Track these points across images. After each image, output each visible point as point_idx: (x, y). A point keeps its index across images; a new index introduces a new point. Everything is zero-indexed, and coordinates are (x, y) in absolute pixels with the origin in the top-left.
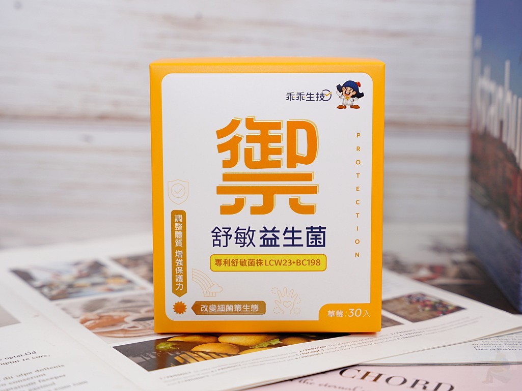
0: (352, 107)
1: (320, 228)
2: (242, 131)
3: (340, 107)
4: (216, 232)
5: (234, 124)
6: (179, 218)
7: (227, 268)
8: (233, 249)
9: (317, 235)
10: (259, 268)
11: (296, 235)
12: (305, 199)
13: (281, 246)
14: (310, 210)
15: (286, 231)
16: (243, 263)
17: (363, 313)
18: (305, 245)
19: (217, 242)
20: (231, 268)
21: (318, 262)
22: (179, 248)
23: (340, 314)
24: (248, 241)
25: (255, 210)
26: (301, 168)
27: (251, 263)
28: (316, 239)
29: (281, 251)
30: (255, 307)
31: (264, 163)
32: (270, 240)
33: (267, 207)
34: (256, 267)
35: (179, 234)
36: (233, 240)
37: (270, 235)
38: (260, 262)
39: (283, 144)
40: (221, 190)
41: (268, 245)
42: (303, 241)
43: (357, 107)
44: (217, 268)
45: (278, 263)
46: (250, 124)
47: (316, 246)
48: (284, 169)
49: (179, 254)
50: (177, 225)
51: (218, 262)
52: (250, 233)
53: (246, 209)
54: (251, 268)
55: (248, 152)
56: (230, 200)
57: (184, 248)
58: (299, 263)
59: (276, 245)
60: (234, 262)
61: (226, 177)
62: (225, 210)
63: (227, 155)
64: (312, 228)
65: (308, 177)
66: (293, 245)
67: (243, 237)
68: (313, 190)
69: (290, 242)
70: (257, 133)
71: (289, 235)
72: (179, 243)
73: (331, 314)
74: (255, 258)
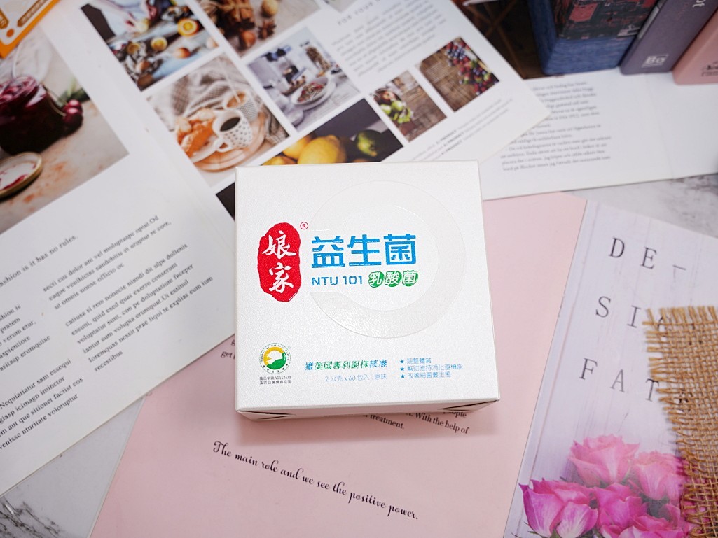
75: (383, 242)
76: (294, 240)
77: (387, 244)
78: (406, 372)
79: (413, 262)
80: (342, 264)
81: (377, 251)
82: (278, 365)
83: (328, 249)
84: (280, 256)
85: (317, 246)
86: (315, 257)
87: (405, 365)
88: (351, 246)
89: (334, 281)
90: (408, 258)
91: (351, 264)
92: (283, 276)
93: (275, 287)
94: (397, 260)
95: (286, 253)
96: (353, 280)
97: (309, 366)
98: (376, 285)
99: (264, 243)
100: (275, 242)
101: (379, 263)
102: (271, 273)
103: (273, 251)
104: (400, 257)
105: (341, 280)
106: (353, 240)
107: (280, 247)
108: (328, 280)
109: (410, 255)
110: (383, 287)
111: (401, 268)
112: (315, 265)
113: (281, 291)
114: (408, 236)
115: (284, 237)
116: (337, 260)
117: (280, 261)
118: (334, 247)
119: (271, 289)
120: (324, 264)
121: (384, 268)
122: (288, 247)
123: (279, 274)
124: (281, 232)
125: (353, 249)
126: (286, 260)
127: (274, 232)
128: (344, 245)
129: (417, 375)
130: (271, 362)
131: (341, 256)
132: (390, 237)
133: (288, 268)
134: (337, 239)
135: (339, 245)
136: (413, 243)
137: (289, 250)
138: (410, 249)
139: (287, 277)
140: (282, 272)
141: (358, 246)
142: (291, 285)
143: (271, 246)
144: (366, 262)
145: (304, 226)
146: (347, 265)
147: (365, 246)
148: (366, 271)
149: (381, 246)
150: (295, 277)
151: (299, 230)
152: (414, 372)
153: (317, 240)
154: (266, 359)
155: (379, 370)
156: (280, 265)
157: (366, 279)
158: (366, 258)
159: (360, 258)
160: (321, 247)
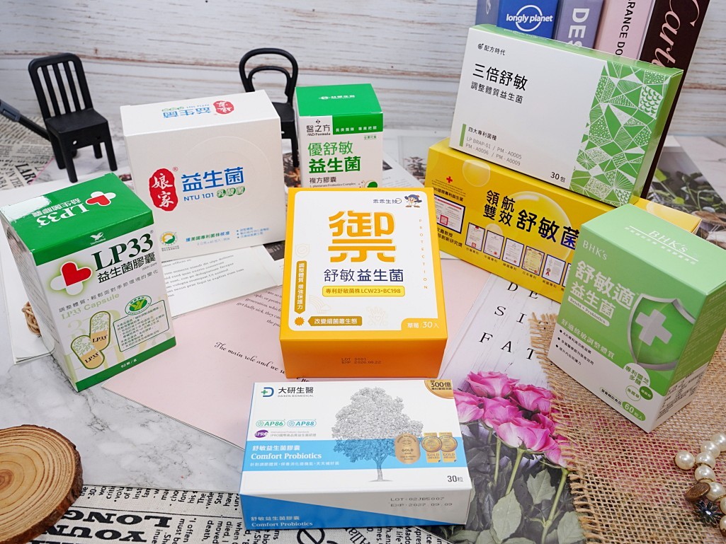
1: (399, 270)
4: (327, 273)
6: (302, 265)
7: (334, 294)
8: (339, 282)
9: (397, 275)
10: (357, 294)
11: (382, 274)
12: (387, 254)
13: (373, 280)
14: (392, 260)
15: (376, 272)
16: (346, 291)
17: (434, 325)
18: (389, 280)
19: (328, 279)
20: (337, 294)
21: (399, 291)
22: (301, 283)
24: (349, 278)
25: (353, 260)
26: (384, 237)
27: (352, 291)
28: (396, 277)
29: (372, 283)
30: (354, 321)
31: (360, 233)
32: (364, 277)
33: (363, 258)
34: (355, 294)
35: (301, 275)
36: (339, 277)
37: (364, 274)
38: (357, 291)
39: (372, 224)
40: (331, 249)
41: (363, 280)
44: (328, 294)
45: (370, 291)
46: (351, 214)
47: (397, 281)
48: (373, 237)
49: (301, 286)
50: (300, 270)
51: (328, 291)
52: (351, 273)
53: (348, 259)
54: (352, 294)
55: (349, 228)
56: (337, 254)
57: (304, 283)
58: (385, 291)
59: (368, 280)
60: (340, 291)
61: (334, 241)
62: (333, 260)
63: (336, 229)
64: (393, 270)
65: (390, 241)
66: (381, 280)
67: (346, 275)
68: (393, 249)
69: (378, 278)
70: (355, 218)
71: (378, 274)
72: (301, 280)
74: (355, 288)
75: (224, 173)
76: (170, 178)
77: (226, 174)
78: (240, 235)
79: (242, 181)
80: (201, 188)
81: (221, 179)
82: (170, 241)
83: (192, 180)
84: (163, 188)
85: (185, 180)
86: (185, 186)
87: (239, 232)
88: (205, 178)
89: (197, 197)
90: (238, 180)
91: (206, 187)
92: (167, 198)
93: (163, 204)
94: (233, 182)
95: (166, 185)
96: (208, 196)
97: (188, 240)
98: (221, 196)
99: (152, 181)
100: (159, 180)
101: (223, 185)
102: (159, 197)
103: (158, 185)
104: (235, 181)
105: (201, 197)
106: (206, 174)
107: (162, 183)
108: (194, 198)
109: (240, 178)
110: (226, 197)
111: (235, 186)
112: (185, 190)
113: (167, 206)
114: (239, 168)
115: (164, 177)
116: (198, 186)
117: (164, 190)
118: (196, 179)
119: (161, 206)
120: (190, 189)
121: (226, 187)
122: (167, 182)
123: (164, 197)
124: (162, 174)
125: (207, 179)
126: (167, 190)
127: (157, 174)
128: (201, 177)
129: (245, 236)
130: (167, 241)
131: (200, 184)
132: (228, 170)
133: (169, 193)
134: (197, 175)
135: (198, 178)
136: (241, 172)
137: (168, 184)
138: (240, 175)
139: (169, 198)
140: (166, 196)
141: (210, 177)
142: (172, 202)
143: (157, 183)
144: (215, 186)
145: (175, 169)
146: (204, 188)
147: (214, 177)
148: (215, 190)
149: (223, 176)
150: (174, 198)
151: (172, 172)
152: (244, 235)
153: (185, 177)
154: (164, 239)
155: (226, 236)
156: (164, 193)
157: (215, 194)
158: (214, 183)
159: (211, 183)
160: (187, 180)
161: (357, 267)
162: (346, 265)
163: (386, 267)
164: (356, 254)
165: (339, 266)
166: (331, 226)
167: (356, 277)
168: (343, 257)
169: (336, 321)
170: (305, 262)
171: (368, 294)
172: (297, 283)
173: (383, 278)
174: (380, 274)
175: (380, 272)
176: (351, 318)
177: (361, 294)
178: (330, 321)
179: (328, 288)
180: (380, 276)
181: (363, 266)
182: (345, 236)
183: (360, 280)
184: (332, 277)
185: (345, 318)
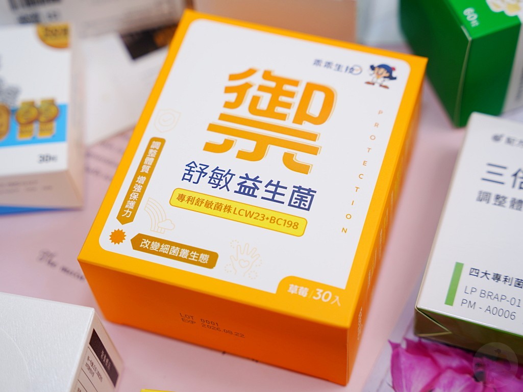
0: (381, 86)
1: (310, 190)
2: (257, 80)
3: (368, 83)
4: (190, 167)
5: (251, 72)
6: (157, 145)
7: (189, 205)
8: (204, 188)
9: (303, 197)
10: (226, 214)
11: (279, 190)
12: (301, 157)
13: (259, 197)
14: (304, 169)
15: (270, 183)
16: (208, 205)
17: (333, 298)
18: (287, 203)
19: (188, 177)
20: (194, 207)
21: (296, 226)
22: (144, 174)
23: (304, 292)
24: (223, 183)
25: (242, 155)
26: (307, 127)
27: (218, 207)
28: (301, 200)
29: (256, 203)
30: (204, 258)
31: (269, 112)
32: (247, 188)
33: (257, 155)
34: (222, 213)
35: (149, 161)
36: (207, 178)
37: (249, 183)
38: (228, 209)
39: (296, 101)
40: (212, 128)
41: (244, 193)
42: (286, 199)
43: (386, 87)
44: (179, 203)
45: (249, 214)
46: (267, 75)
47: (299, 207)
48: (289, 123)
49: (141, 180)
50: (151, 151)
51: (181, 197)
52: (229, 177)
53: (233, 151)
54: (217, 212)
55: (256, 100)
56: (219, 139)
57: (148, 176)
58: (273, 220)
59: (252, 195)
60: (199, 202)
61: (223, 117)
62: (209, 147)
63: (232, 97)
64: (300, 188)
65: (313, 137)
66: (273, 200)
67: (219, 178)
68: (314, 151)
69: (270, 196)
70: (272, 84)
71: (272, 188)
72: (146, 169)
73: (293, 289)
74: (225, 203)
161: (241, 168)
162: (226, 161)
163: (290, 179)
164: (249, 146)
165: (214, 161)
166: (228, 90)
167: (234, 185)
168: (226, 146)
169: (174, 251)
170: (162, 141)
171: (243, 218)
172: (139, 173)
173: (277, 197)
174: (276, 188)
175: (277, 186)
176: (200, 251)
177: (231, 215)
178: (165, 249)
179: (181, 192)
180: (275, 193)
181: (252, 169)
182: (243, 111)
183: (239, 192)
184: (196, 176)
185: (191, 249)
